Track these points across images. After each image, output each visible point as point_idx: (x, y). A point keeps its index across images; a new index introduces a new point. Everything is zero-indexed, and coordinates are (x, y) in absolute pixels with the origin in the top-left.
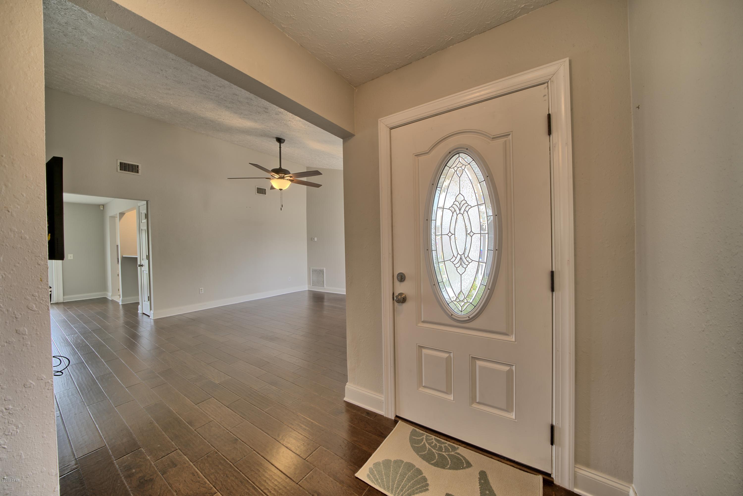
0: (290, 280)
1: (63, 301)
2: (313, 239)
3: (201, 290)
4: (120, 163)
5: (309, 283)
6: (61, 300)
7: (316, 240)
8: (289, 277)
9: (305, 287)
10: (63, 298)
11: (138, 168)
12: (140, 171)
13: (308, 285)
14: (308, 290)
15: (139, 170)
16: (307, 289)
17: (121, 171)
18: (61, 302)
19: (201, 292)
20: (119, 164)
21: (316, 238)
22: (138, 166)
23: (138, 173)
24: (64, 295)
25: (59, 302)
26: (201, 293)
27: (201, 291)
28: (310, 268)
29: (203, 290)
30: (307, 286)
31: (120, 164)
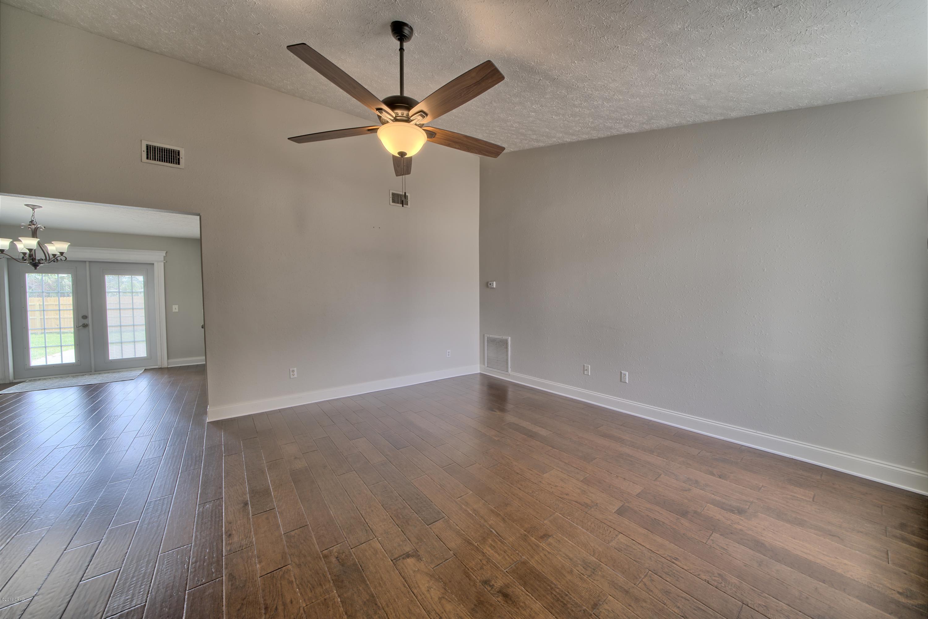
0: (449, 355)
1: (168, 365)
2: (490, 284)
3: (293, 371)
4: (147, 146)
5: (482, 362)
6: (165, 365)
7: (495, 287)
8: (448, 351)
9: (476, 368)
10: (168, 362)
11: (179, 155)
12: (182, 161)
13: (480, 363)
14: (481, 374)
15: (181, 159)
16: (479, 372)
17: (149, 161)
18: (165, 367)
19: (293, 375)
20: (144, 148)
21: (495, 282)
22: (179, 152)
23: (179, 164)
24: (168, 359)
25: (163, 367)
26: (292, 377)
27: (291, 373)
28: (484, 335)
29: (295, 373)
30: (478, 366)
31: (147, 149)
